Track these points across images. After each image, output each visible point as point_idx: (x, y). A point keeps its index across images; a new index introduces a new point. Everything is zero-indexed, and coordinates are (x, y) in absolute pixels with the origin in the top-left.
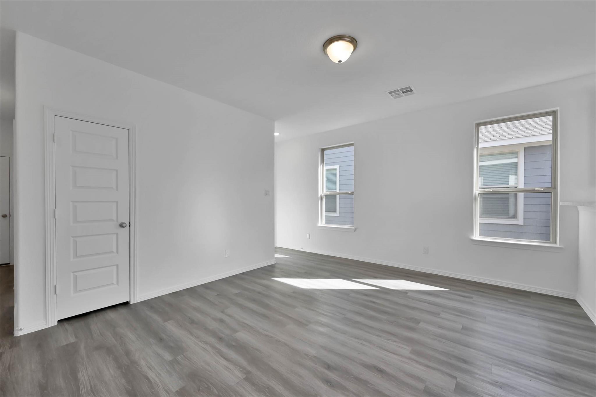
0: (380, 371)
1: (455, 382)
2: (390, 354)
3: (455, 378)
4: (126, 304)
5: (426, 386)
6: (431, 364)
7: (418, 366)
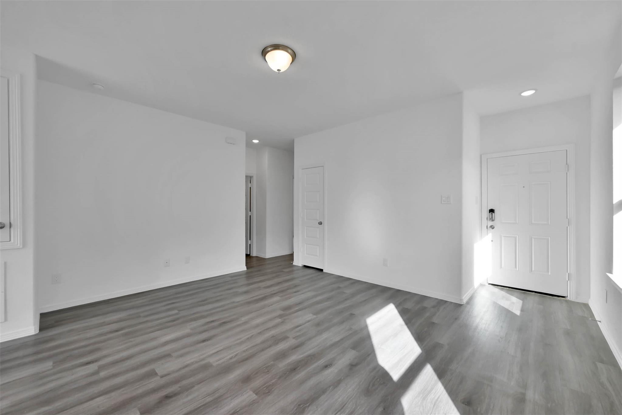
0: (204, 341)
1: (159, 374)
2: (218, 351)
3: (162, 377)
4: (322, 270)
5: (172, 356)
6: (187, 369)
7: (192, 361)
